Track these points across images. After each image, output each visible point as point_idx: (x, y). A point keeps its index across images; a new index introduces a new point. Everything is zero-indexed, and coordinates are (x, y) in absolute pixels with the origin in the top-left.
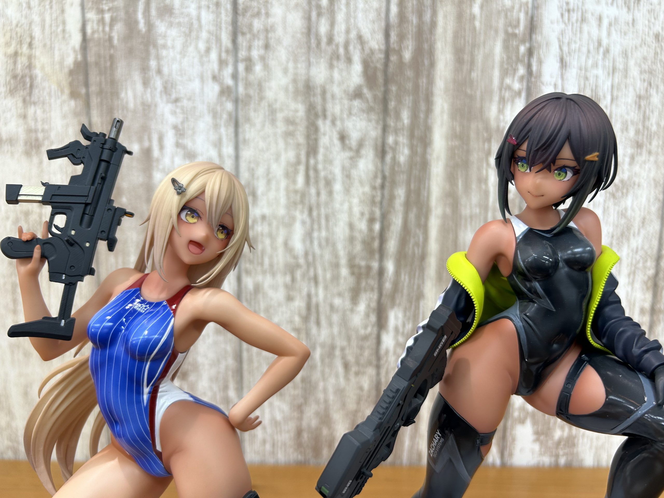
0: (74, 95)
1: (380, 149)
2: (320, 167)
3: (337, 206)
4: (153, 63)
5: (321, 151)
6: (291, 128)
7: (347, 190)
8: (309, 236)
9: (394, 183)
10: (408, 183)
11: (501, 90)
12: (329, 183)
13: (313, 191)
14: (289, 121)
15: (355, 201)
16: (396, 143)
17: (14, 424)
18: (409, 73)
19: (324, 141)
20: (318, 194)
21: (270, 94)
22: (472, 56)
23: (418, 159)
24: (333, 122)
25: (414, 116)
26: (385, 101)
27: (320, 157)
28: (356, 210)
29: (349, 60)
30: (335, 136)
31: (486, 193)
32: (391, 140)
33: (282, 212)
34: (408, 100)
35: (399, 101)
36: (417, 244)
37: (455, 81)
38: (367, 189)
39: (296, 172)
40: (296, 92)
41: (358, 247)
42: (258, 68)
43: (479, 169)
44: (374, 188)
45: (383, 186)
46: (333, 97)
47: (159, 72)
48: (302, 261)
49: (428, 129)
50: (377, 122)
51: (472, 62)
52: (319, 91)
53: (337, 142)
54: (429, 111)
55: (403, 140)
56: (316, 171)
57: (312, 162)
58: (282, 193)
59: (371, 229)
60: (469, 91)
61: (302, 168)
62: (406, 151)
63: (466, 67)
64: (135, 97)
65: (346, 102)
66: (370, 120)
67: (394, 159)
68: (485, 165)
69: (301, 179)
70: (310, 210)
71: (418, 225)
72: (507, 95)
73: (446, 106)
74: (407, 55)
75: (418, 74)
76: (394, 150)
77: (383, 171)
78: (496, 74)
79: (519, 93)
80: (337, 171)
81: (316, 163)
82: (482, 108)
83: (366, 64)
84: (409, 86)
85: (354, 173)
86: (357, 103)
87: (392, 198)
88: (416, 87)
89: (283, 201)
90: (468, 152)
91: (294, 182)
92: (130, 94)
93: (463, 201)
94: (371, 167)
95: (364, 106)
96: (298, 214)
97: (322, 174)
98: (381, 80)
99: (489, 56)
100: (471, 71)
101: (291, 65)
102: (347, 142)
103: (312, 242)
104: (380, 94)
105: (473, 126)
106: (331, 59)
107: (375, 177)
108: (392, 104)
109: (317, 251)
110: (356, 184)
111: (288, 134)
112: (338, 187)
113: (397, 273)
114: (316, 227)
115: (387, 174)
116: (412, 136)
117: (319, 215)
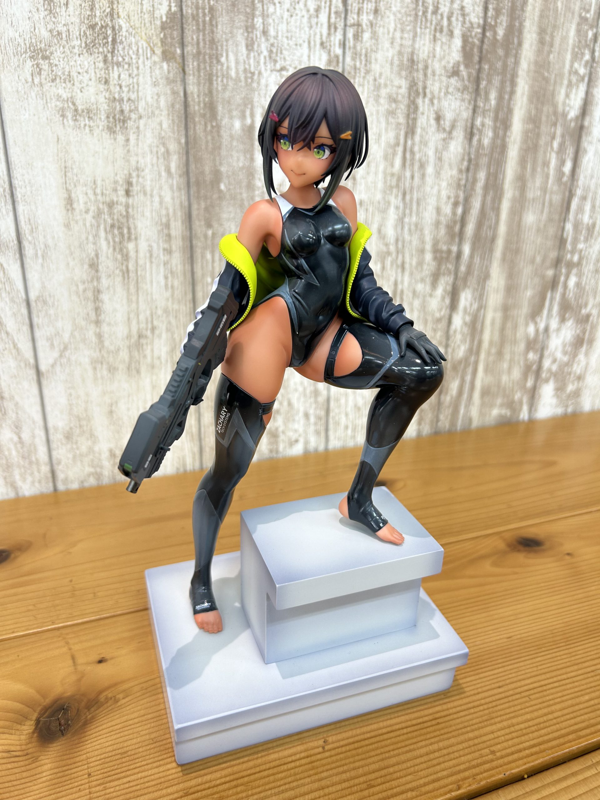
0: (167, 56)
1: (469, 130)
2: (416, 149)
3: (428, 189)
4: (258, 22)
5: (419, 131)
6: (394, 105)
7: (438, 174)
8: (401, 221)
9: (477, 165)
10: (489, 167)
11: (570, 73)
12: (422, 166)
13: (408, 174)
14: (393, 100)
15: (444, 184)
16: (483, 125)
17: (96, 449)
18: (501, 52)
19: (422, 121)
20: (412, 177)
21: (376, 68)
22: (552, 37)
23: (499, 142)
24: (432, 101)
25: (500, 98)
26: (478, 81)
27: (417, 138)
28: (444, 193)
29: (451, 34)
30: (433, 116)
31: (547, 176)
32: (478, 122)
33: (379, 196)
34: (496, 81)
35: (489, 82)
36: (490, 227)
37: (536, 63)
38: (455, 172)
39: (394, 154)
40: (401, 66)
41: (443, 231)
42: (366, 36)
43: (545, 153)
44: (460, 171)
45: (468, 170)
46: (434, 74)
47: (265, 33)
48: (392, 248)
49: (510, 111)
50: (469, 103)
51: (551, 45)
52: (421, 66)
53: (433, 122)
54: (512, 92)
55: (489, 122)
56: (412, 153)
57: (409, 142)
58: (381, 176)
59: (454, 213)
60: (546, 74)
61: (400, 150)
62: (490, 134)
63: (546, 48)
64: (237, 62)
65: (444, 79)
66: (463, 100)
67: (479, 141)
68: (549, 149)
69: (398, 162)
70: (404, 194)
71: (493, 209)
72: (574, 79)
73: (527, 88)
74: (501, 32)
75: (507, 55)
76: (480, 132)
77: (469, 154)
78: (569, 57)
79: (583, 79)
80: (431, 153)
81: (413, 144)
82: (554, 90)
83: (465, 39)
84: (499, 65)
85: (445, 155)
86: (453, 81)
87: (475, 181)
88: (505, 66)
89: (380, 185)
90: (538, 135)
91: (392, 165)
92: (232, 57)
93: (529, 184)
94: (460, 150)
95: (459, 85)
96: (393, 200)
97: (417, 156)
98: (476, 58)
99: (564, 39)
100: (550, 52)
101: (398, 35)
102: (442, 122)
103: (402, 228)
104: (474, 72)
105: (545, 109)
106: (435, 30)
107: (463, 159)
108: (483, 84)
109: (407, 237)
110: (446, 166)
111: (391, 113)
112: (430, 170)
113: (472, 256)
114: (407, 211)
115: (473, 157)
116: (496, 119)
117: (411, 200)
